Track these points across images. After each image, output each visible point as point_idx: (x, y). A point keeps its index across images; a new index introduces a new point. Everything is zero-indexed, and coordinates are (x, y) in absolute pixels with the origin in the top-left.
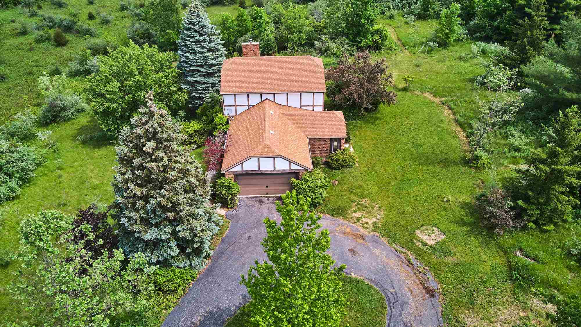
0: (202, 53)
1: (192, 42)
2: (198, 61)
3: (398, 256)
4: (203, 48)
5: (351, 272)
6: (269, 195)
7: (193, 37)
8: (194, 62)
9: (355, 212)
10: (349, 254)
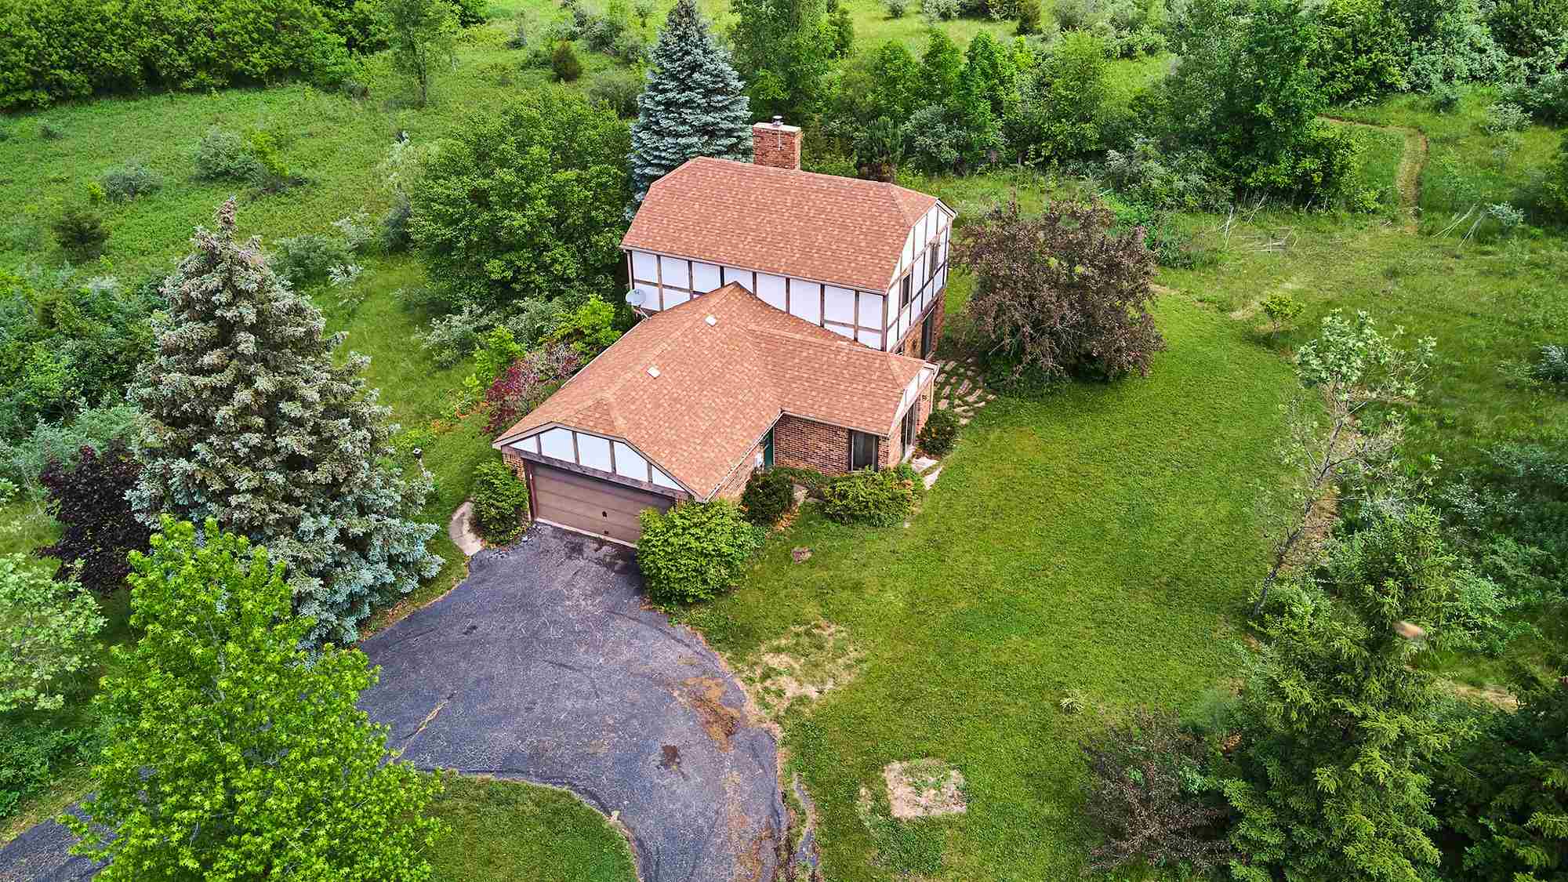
0: (677, 135)
1: (659, 103)
2: (663, 154)
3: (775, 813)
4: (684, 122)
5: (617, 807)
6: (608, 539)
7: (664, 91)
8: (656, 157)
9: (778, 650)
10: (656, 758)
